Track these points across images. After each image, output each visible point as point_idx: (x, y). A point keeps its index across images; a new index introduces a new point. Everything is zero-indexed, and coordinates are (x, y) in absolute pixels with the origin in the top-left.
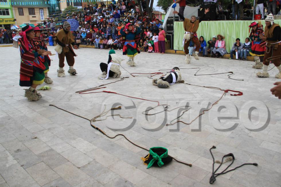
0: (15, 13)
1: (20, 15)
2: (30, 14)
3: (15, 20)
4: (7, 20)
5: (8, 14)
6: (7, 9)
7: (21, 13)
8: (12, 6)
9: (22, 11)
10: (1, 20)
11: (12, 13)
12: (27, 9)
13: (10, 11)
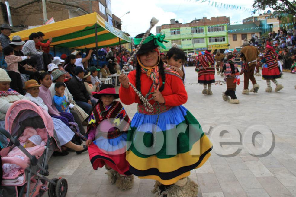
0: (230, 39)
1: (234, 40)
2: (243, 39)
3: (229, 45)
4: (222, 45)
5: (224, 40)
6: (224, 37)
7: (235, 39)
8: (228, 33)
9: (235, 37)
10: (218, 45)
11: (227, 39)
12: (241, 35)
13: (226, 38)
